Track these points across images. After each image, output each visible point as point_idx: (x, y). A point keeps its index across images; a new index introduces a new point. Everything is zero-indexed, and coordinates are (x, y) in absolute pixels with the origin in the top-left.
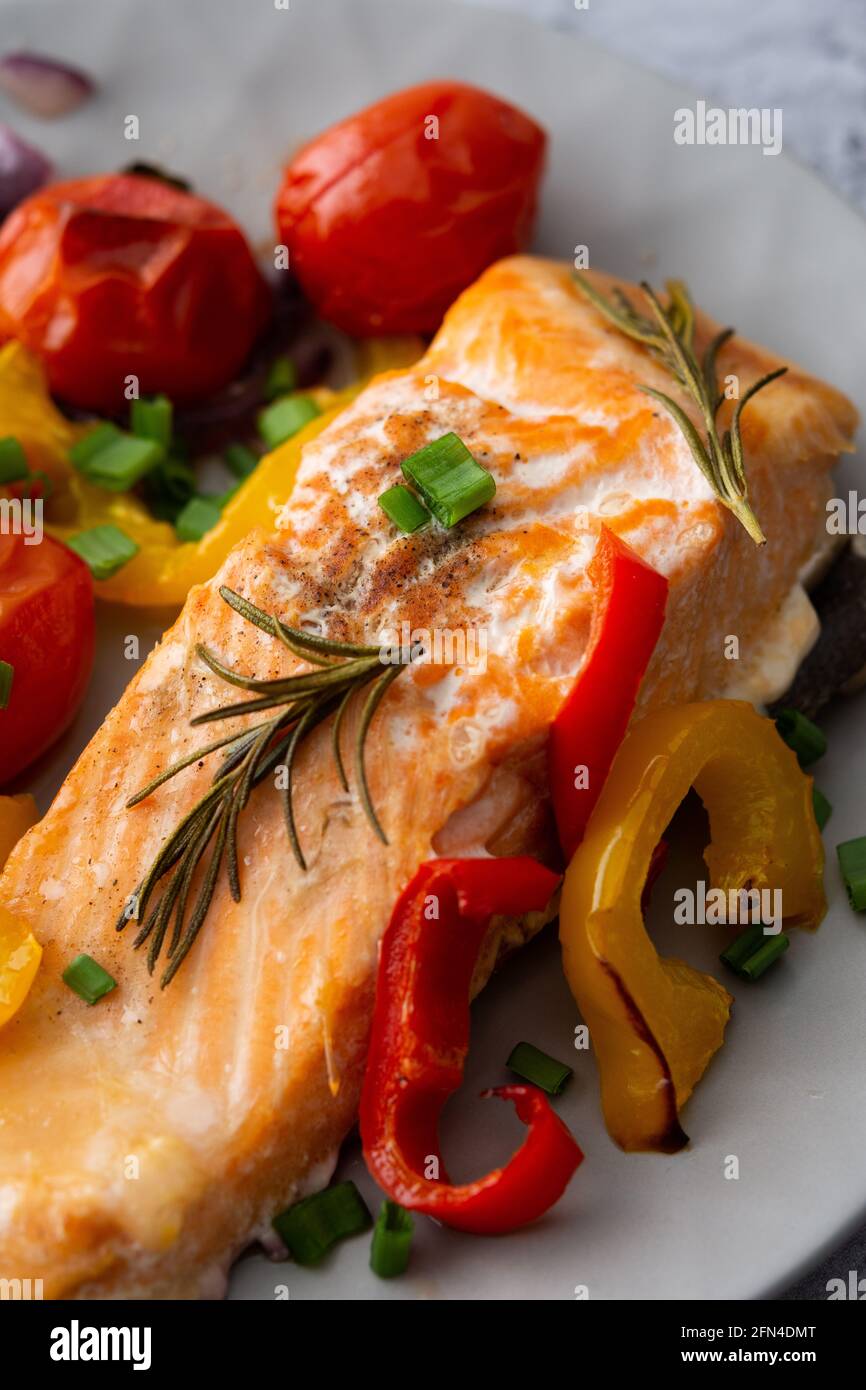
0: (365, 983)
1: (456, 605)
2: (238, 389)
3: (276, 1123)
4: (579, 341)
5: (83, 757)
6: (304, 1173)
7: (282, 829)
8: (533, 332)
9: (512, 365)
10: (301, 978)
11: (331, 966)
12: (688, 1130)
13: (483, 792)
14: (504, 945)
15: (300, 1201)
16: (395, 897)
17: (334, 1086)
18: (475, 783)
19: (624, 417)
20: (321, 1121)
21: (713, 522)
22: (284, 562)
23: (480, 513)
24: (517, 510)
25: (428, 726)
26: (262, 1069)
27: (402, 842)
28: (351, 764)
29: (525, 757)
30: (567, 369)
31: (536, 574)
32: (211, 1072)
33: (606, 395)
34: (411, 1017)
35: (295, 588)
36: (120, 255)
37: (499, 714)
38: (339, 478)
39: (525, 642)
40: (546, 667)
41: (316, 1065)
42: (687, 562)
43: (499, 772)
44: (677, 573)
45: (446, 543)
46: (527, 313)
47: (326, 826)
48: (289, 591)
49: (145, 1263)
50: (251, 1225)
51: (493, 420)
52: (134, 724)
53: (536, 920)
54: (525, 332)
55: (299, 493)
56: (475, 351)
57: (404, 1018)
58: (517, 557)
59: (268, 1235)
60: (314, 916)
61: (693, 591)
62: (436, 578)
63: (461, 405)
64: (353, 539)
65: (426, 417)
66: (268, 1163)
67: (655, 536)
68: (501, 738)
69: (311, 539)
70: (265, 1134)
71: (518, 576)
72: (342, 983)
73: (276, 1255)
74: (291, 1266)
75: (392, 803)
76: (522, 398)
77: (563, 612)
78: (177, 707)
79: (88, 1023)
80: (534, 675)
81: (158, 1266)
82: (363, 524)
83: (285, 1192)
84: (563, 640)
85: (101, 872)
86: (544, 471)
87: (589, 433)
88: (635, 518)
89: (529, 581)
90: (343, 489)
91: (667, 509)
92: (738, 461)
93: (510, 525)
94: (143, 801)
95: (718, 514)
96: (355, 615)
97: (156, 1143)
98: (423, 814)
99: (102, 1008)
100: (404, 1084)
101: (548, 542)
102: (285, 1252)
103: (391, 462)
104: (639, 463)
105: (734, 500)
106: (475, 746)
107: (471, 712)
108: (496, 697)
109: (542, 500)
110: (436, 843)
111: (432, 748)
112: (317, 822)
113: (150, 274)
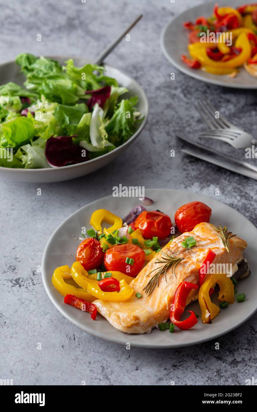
0: (173, 298)
1: (189, 255)
2: (167, 239)
3: (160, 312)
4: (211, 230)
5: (141, 271)
6: (163, 320)
7: (165, 279)
8: (205, 229)
9: (201, 232)
10: (165, 297)
11: (168, 295)
12: (212, 322)
13: (190, 276)
14: (191, 300)
15: (162, 323)
16: (177, 287)
17: (167, 309)
18: (189, 275)
19: (215, 238)
20: (165, 314)
21: (224, 250)
22: (169, 250)
23: (194, 246)
24: (199, 246)
25: (184, 268)
26: (159, 307)
27: (179, 281)
28: (174, 272)
29: (196, 273)
30: (209, 233)
31: (200, 253)
32: (153, 306)
33: (213, 236)
34: (178, 301)
35: (170, 252)
36: (154, 218)
37: (193, 267)
38: (177, 242)
39: (197, 260)
40: (200, 263)
41: (165, 307)
42: (220, 254)
43: (192, 274)
44: (218, 255)
45: (190, 249)
46: (204, 227)
47: (170, 278)
48: (169, 253)
49: (142, 324)
50: (155, 324)
51: (198, 237)
52: (148, 268)
53: (196, 298)
54: (204, 229)
55: (172, 243)
56: (197, 231)
57: (177, 301)
58: (198, 251)
59: (157, 326)
60: (167, 289)
61: (220, 258)
62: (187, 252)
63: (194, 235)
64: (178, 248)
65: (189, 236)
66: (158, 317)
67: (216, 251)
68: (193, 270)
69: (173, 248)
70: (158, 313)
71: (198, 253)
72: (170, 297)
73: (158, 329)
74: (160, 331)
75: (178, 276)
76: (202, 236)
77: (203, 257)
78: (153, 266)
79: (138, 301)
80: (198, 263)
81: (143, 325)
82: (179, 246)
83: (160, 322)
84: (202, 260)
85: (141, 285)
86: (203, 243)
87: (209, 239)
88: (214, 249)
89: (199, 253)
90: (177, 243)
91: (218, 248)
92: (228, 243)
93: (198, 248)
94: (148, 276)
95: (225, 250)
96: (177, 256)
97: (145, 311)
98: (182, 277)
99: (140, 299)
100: (176, 309)
101: (202, 250)
102: (159, 329)
103: (184, 240)
104: (215, 243)
105: (227, 248)
106: (189, 270)
107: (190, 266)
108: (193, 265)
109: (202, 246)
110: (183, 280)
111: (184, 270)
112: (169, 278)
113: (157, 221)
